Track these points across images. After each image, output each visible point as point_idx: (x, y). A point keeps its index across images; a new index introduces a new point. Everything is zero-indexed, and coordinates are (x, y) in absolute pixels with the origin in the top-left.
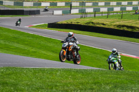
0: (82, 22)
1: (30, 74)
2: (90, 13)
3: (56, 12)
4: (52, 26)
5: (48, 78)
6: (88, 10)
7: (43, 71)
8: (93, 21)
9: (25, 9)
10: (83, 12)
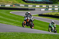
0: (53, 14)
1: (31, 36)
2: (57, 10)
3: (42, 10)
4: (40, 15)
5: (38, 38)
6: (56, 9)
7: (36, 34)
8: (58, 14)
9: (29, 8)
10: (53, 10)
